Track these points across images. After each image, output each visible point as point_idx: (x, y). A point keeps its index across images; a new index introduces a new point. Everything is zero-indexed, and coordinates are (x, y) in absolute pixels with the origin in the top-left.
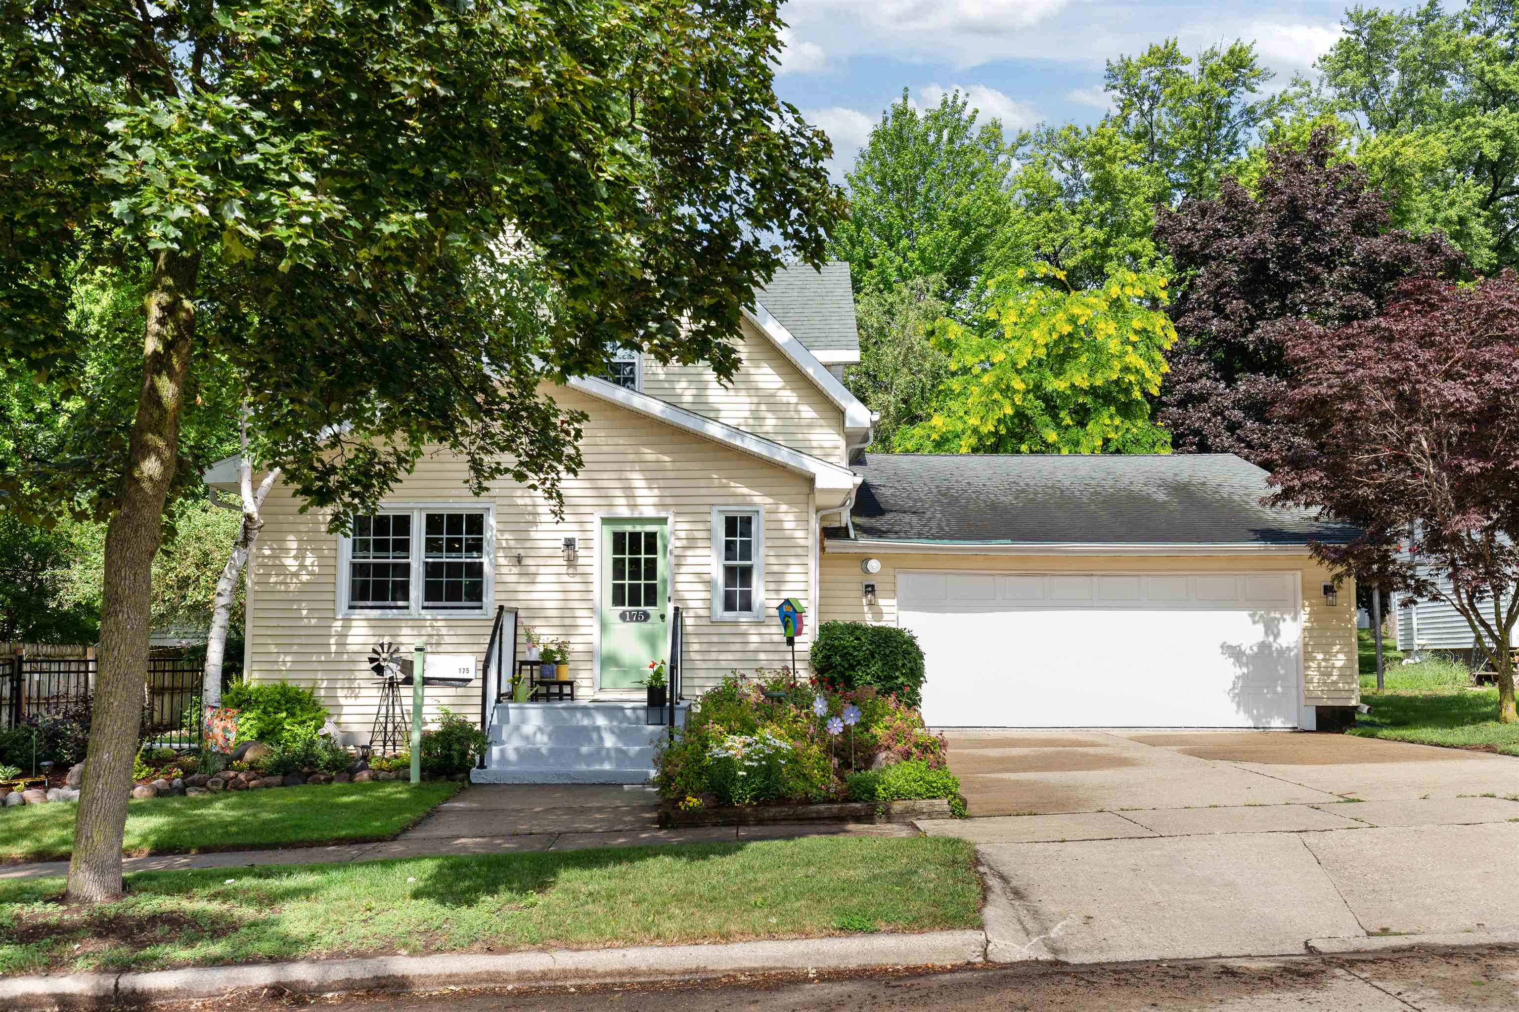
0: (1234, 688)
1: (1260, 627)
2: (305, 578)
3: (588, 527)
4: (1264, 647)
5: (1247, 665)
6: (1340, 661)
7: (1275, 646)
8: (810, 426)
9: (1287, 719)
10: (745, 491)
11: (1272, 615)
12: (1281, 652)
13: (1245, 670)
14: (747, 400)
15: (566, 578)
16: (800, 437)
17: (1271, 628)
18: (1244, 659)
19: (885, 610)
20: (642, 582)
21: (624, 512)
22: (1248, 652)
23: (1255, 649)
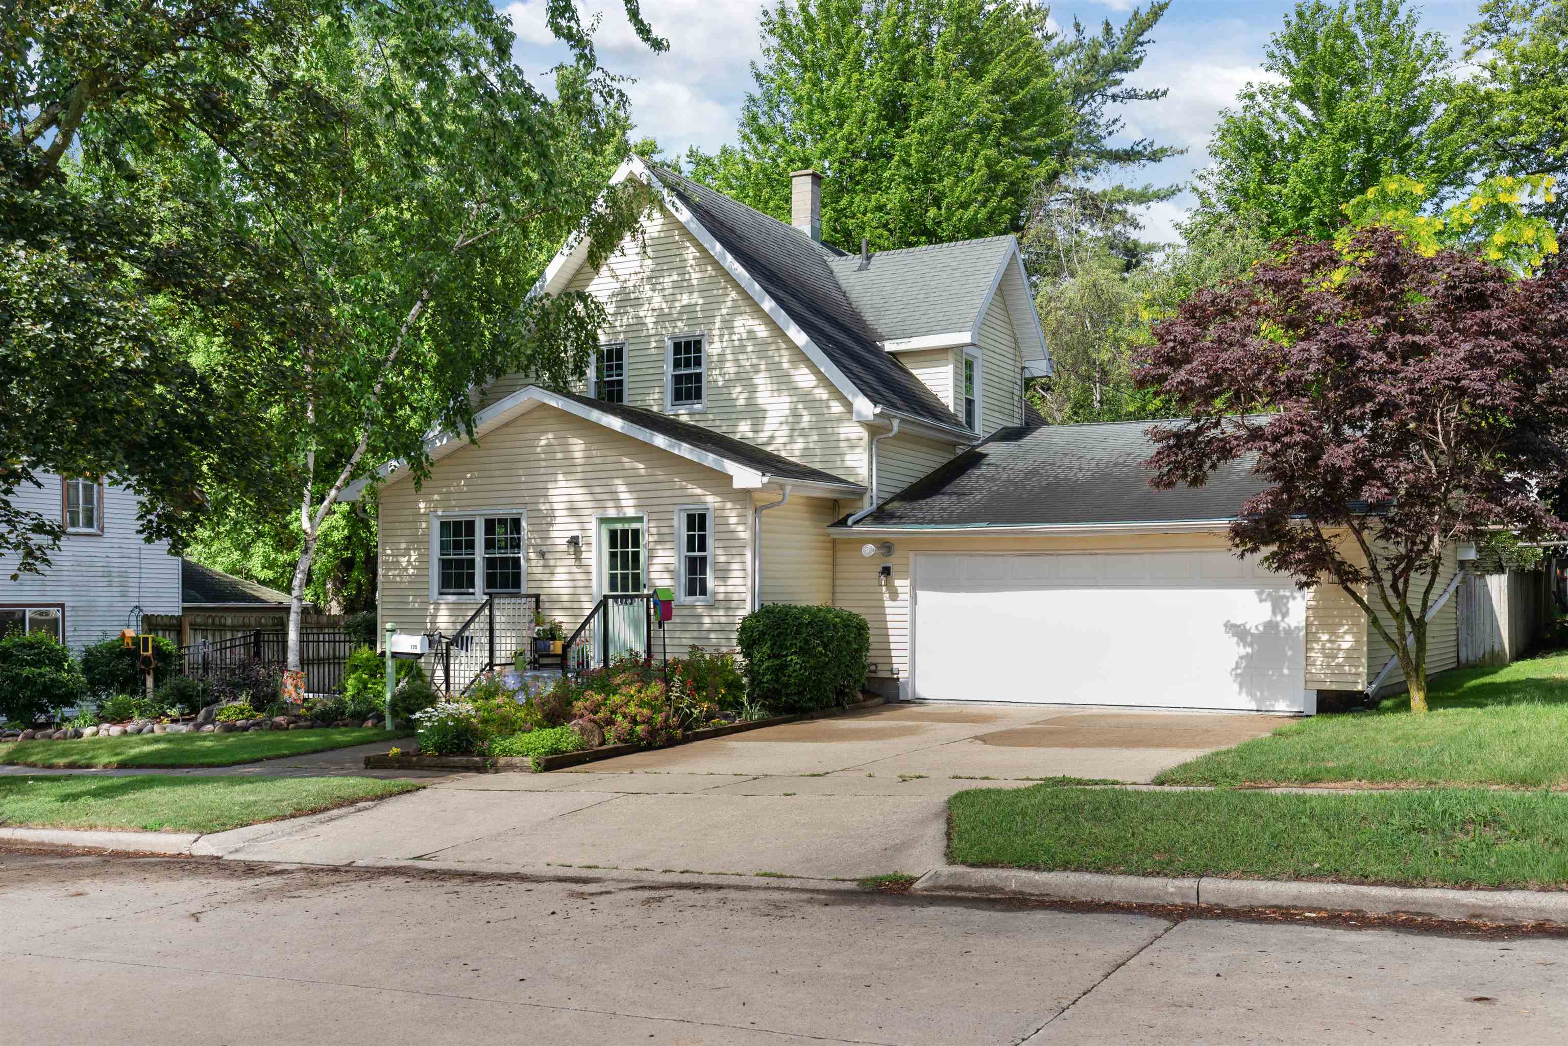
0: (1237, 668)
1: (1268, 605)
2: (411, 571)
3: (587, 526)
4: (1271, 626)
5: (1251, 645)
6: (1347, 642)
7: (1283, 625)
8: (839, 420)
9: (1293, 702)
10: (699, 491)
11: (1282, 593)
12: (1289, 632)
13: (1249, 650)
14: (788, 399)
15: (575, 570)
16: (830, 431)
17: (1280, 606)
18: (1249, 639)
19: (900, 590)
20: (630, 571)
21: (612, 513)
22: (1253, 631)
23: (1261, 628)
